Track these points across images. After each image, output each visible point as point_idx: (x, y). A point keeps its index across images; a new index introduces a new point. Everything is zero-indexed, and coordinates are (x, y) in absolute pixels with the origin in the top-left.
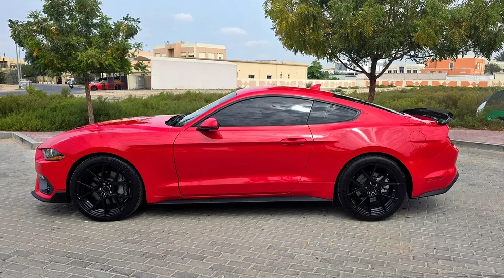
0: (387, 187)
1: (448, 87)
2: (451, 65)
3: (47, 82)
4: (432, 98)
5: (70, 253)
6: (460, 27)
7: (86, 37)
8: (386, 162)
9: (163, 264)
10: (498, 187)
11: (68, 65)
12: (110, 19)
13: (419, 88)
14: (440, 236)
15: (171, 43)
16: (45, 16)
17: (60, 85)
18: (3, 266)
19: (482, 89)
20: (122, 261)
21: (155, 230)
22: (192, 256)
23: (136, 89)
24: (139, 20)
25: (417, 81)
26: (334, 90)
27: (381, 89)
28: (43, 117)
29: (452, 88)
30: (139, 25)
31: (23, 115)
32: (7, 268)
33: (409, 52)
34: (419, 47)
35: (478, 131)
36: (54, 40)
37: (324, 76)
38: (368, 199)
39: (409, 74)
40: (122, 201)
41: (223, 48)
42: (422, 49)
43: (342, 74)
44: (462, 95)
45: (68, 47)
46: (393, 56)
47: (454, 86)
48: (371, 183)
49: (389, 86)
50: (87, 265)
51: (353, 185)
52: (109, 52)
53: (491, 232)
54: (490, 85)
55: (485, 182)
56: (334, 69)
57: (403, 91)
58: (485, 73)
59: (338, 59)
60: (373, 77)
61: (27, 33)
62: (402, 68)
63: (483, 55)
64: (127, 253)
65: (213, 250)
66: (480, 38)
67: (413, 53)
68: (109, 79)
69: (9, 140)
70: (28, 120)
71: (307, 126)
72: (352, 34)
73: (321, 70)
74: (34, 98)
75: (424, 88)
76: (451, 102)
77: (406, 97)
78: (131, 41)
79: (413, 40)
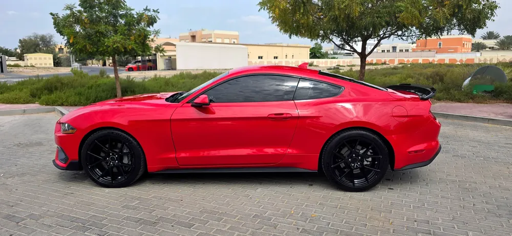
0: (370, 159)
1: (437, 64)
2: (440, 44)
3: (95, 65)
4: (421, 74)
5: (75, 217)
6: (444, 6)
7: (114, 26)
8: (369, 136)
9: (154, 230)
10: (482, 159)
11: (98, 49)
12: (132, 10)
13: (409, 65)
14: (421, 208)
15: (193, 30)
16: (79, 8)
17: (105, 67)
18: (16, 229)
19: (468, 65)
20: (118, 226)
21: (153, 197)
22: (180, 224)
23: (165, 70)
24: (158, 11)
25: (408, 59)
26: (332, 68)
27: (375, 67)
28: (80, 94)
29: (441, 64)
30: (159, 15)
31: (64, 93)
32: (19, 230)
33: (396, 32)
34: (404, 26)
35: (463, 104)
36: (86, 28)
37: (324, 56)
38: (352, 170)
39: (401, 53)
40: (127, 169)
41: (236, 33)
42: (408, 29)
43: (340, 54)
44: (448, 71)
45: (98, 34)
46: (382, 36)
47: (442, 63)
48: (354, 155)
49: (383, 64)
50: (87, 229)
51: (337, 157)
52: (132, 38)
53: (474, 205)
54: (477, 61)
55: (470, 153)
56: (333, 50)
57: (395, 68)
58: (472, 50)
59: (331, 40)
60: (363, 55)
61: (64, 23)
62: (394, 48)
63: (468, 32)
64: (124, 219)
65: (202, 218)
66: (464, 16)
67: (400, 33)
68: (143, 61)
69: (53, 113)
70: (68, 97)
71: (293, 102)
72: (340, 16)
73: (322, 50)
74: (76, 78)
75: (415, 65)
76: (438, 78)
77: (396, 74)
78: (151, 29)
79: (399, 20)
